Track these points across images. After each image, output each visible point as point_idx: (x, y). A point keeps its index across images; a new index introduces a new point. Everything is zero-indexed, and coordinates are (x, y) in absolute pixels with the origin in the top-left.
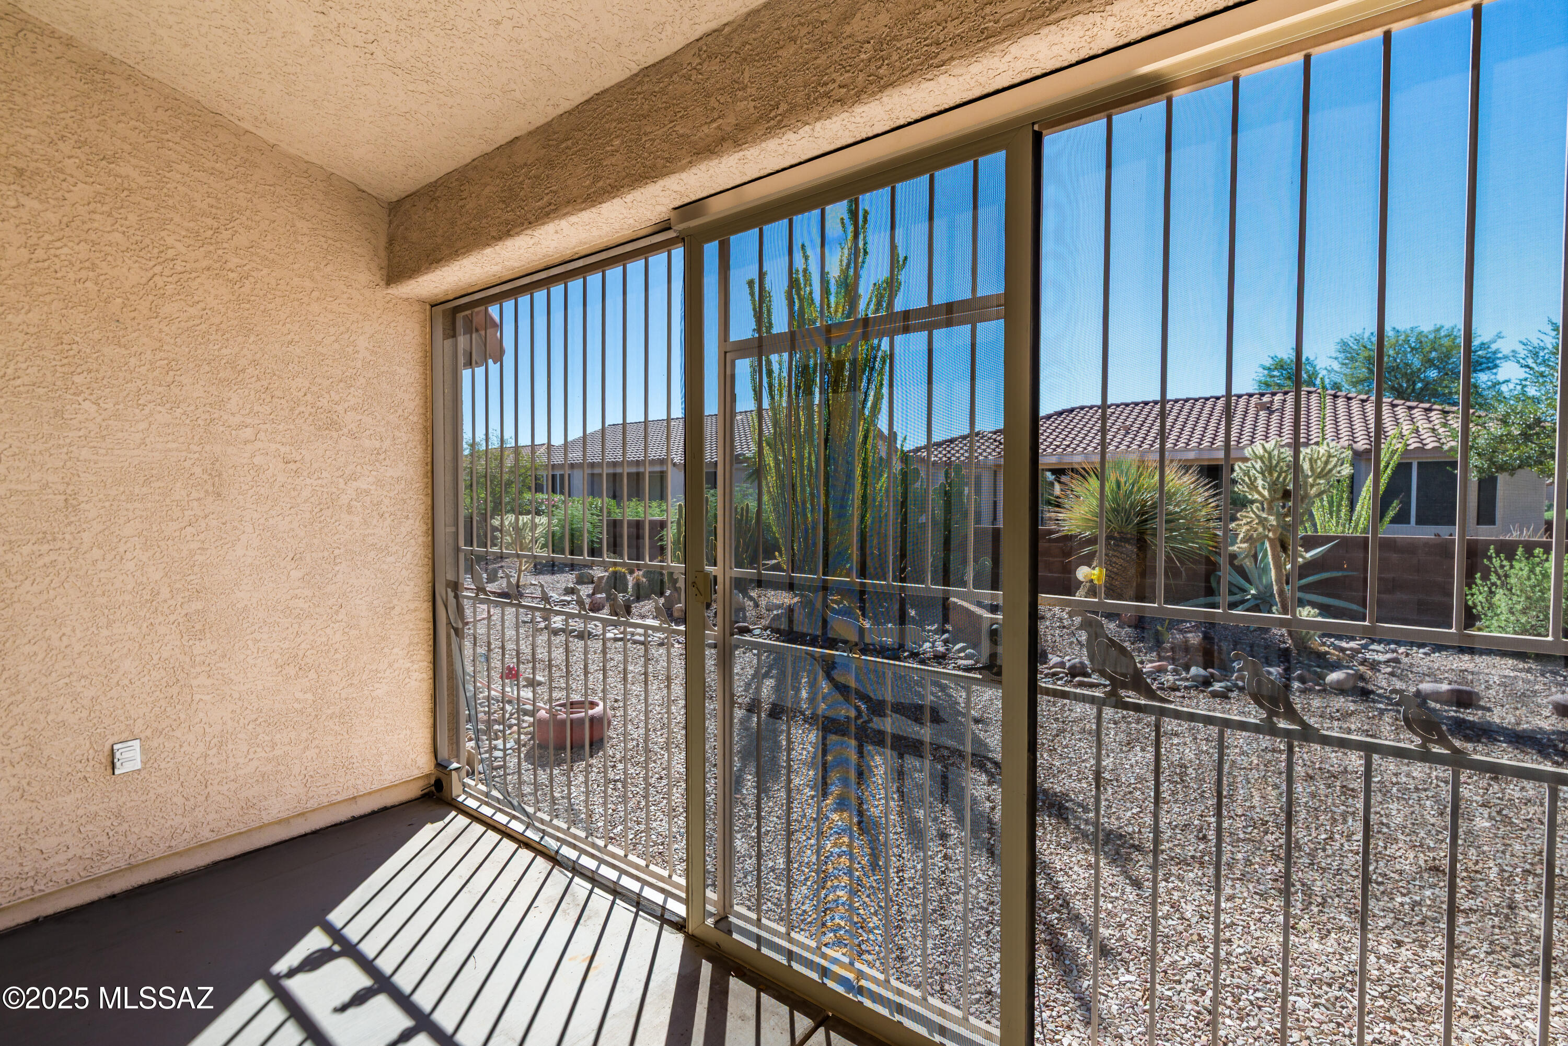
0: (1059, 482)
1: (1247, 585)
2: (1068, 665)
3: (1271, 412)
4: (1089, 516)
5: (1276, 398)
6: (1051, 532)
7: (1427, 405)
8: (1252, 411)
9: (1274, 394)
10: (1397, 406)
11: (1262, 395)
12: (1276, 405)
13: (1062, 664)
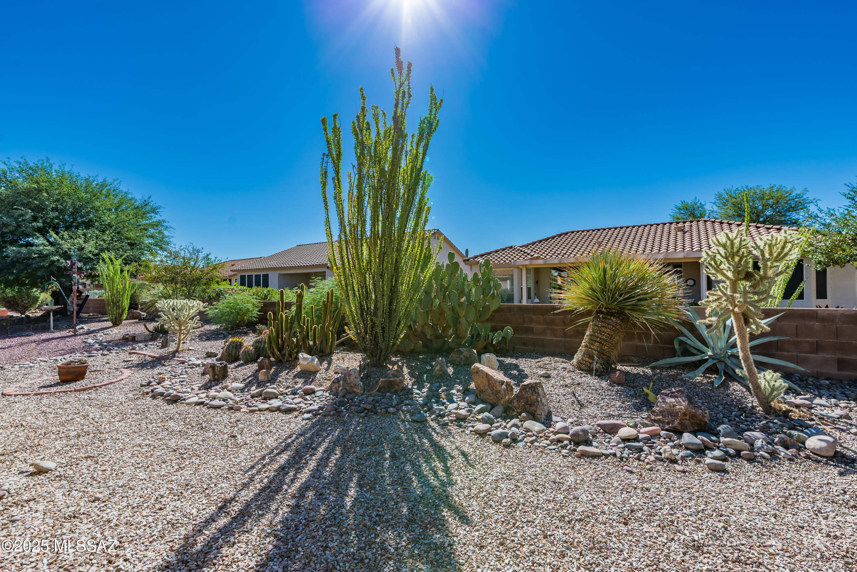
0: (560, 276)
1: (704, 348)
2: (571, 432)
3: (685, 233)
4: (583, 296)
5: (686, 224)
6: (554, 308)
7: (778, 227)
8: (673, 232)
9: (684, 222)
10: (759, 227)
11: (678, 223)
12: (687, 228)
13: (566, 431)
